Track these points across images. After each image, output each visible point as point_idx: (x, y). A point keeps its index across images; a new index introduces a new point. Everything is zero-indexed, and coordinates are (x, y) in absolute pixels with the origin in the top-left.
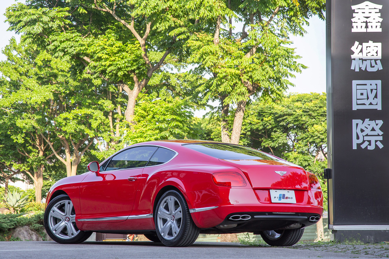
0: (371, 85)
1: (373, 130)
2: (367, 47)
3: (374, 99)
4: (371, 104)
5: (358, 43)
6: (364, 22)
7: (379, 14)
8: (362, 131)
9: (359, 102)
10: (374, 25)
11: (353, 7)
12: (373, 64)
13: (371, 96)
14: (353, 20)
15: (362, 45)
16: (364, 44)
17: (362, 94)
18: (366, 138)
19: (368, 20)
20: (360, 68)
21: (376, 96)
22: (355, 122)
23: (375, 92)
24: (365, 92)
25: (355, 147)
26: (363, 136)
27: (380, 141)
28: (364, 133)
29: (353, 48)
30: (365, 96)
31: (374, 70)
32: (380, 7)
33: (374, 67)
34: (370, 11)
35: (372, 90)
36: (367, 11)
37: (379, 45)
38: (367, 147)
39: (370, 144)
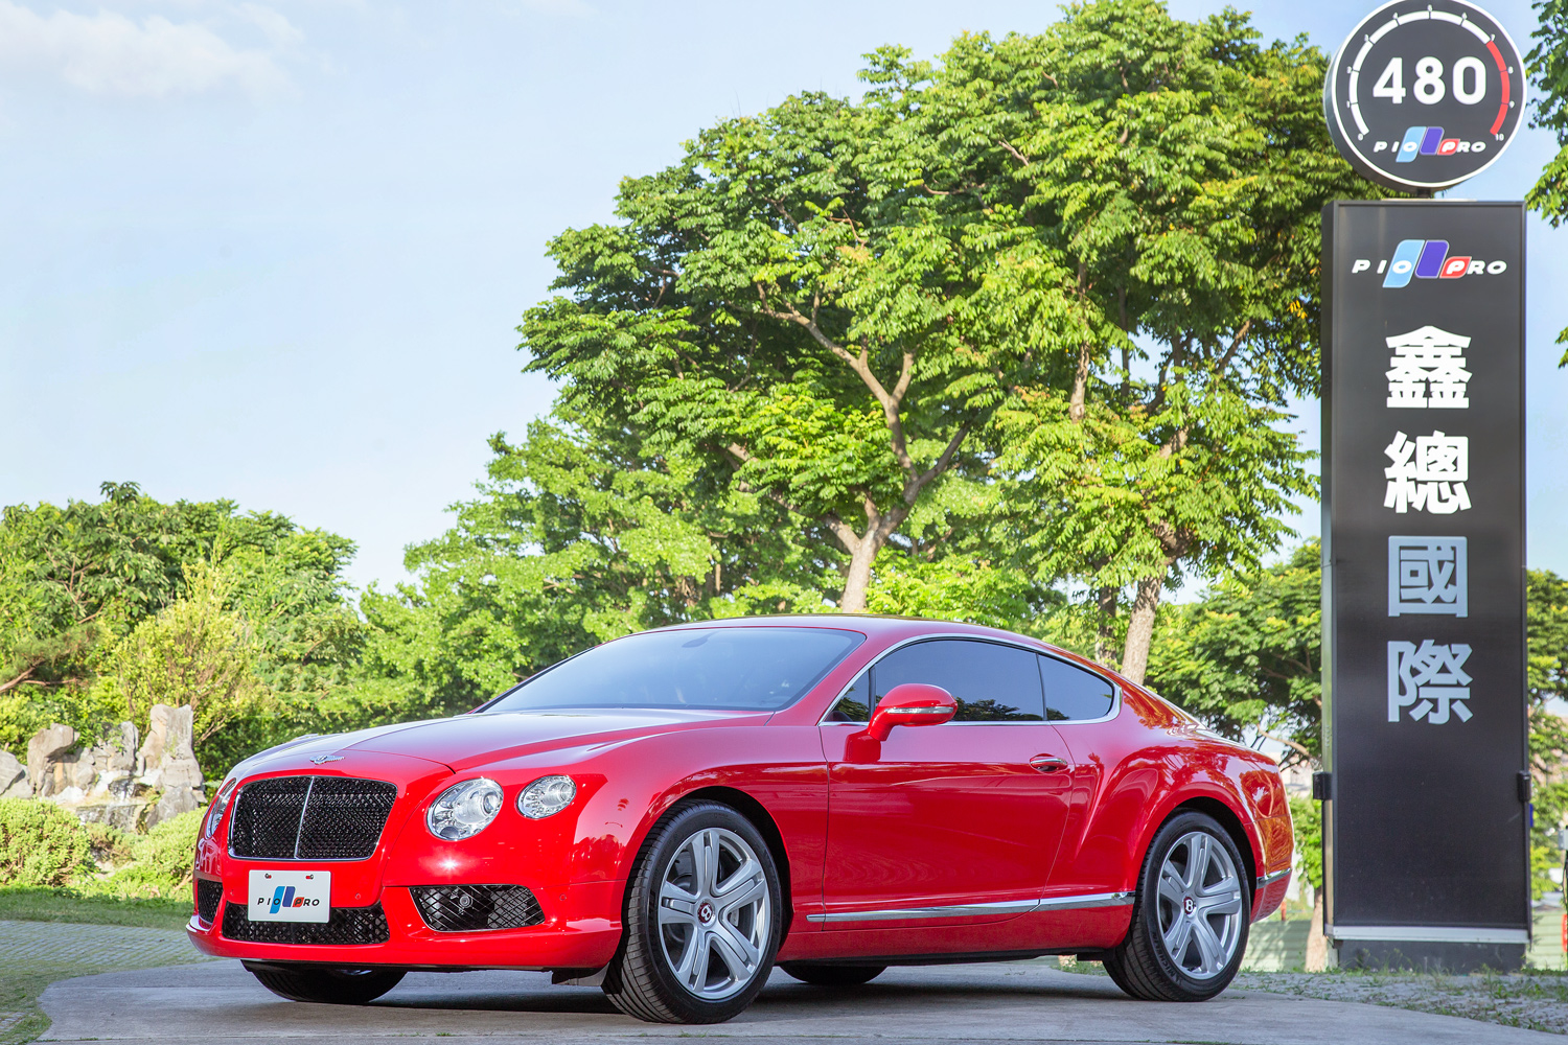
0: (1439, 548)
1: (1444, 670)
2: (1429, 448)
3: (1446, 587)
4: (1438, 600)
5: (1405, 436)
6: (1420, 381)
7: (1463, 362)
8: (1414, 672)
9: (1408, 594)
10: (1448, 388)
11: (1391, 342)
12: (1446, 492)
13: (1440, 579)
14: (1390, 375)
15: (1415, 442)
16: (1419, 439)
17: (1414, 573)
18: (1425, 693)
19: (1432, 376)
20: (1410, 504)
21: (1452, 580)
22: (1394, 647)
23: (1448, 568)
24: (1422, 568)
25: (1394, 716)
26: (1418, 688)
27: (1463, 701)
28: (1420, 680)
29: (1391, 451)
30: (1422, 580)
31: (1449, 509)
32: (1465, 342)
33: (1447, 501)
34: (1438, 351)
35: (1441, 564)
36: (1428, 351)
37: (1462, 442)
38: (1426, 716)
39: (1435, 710)
